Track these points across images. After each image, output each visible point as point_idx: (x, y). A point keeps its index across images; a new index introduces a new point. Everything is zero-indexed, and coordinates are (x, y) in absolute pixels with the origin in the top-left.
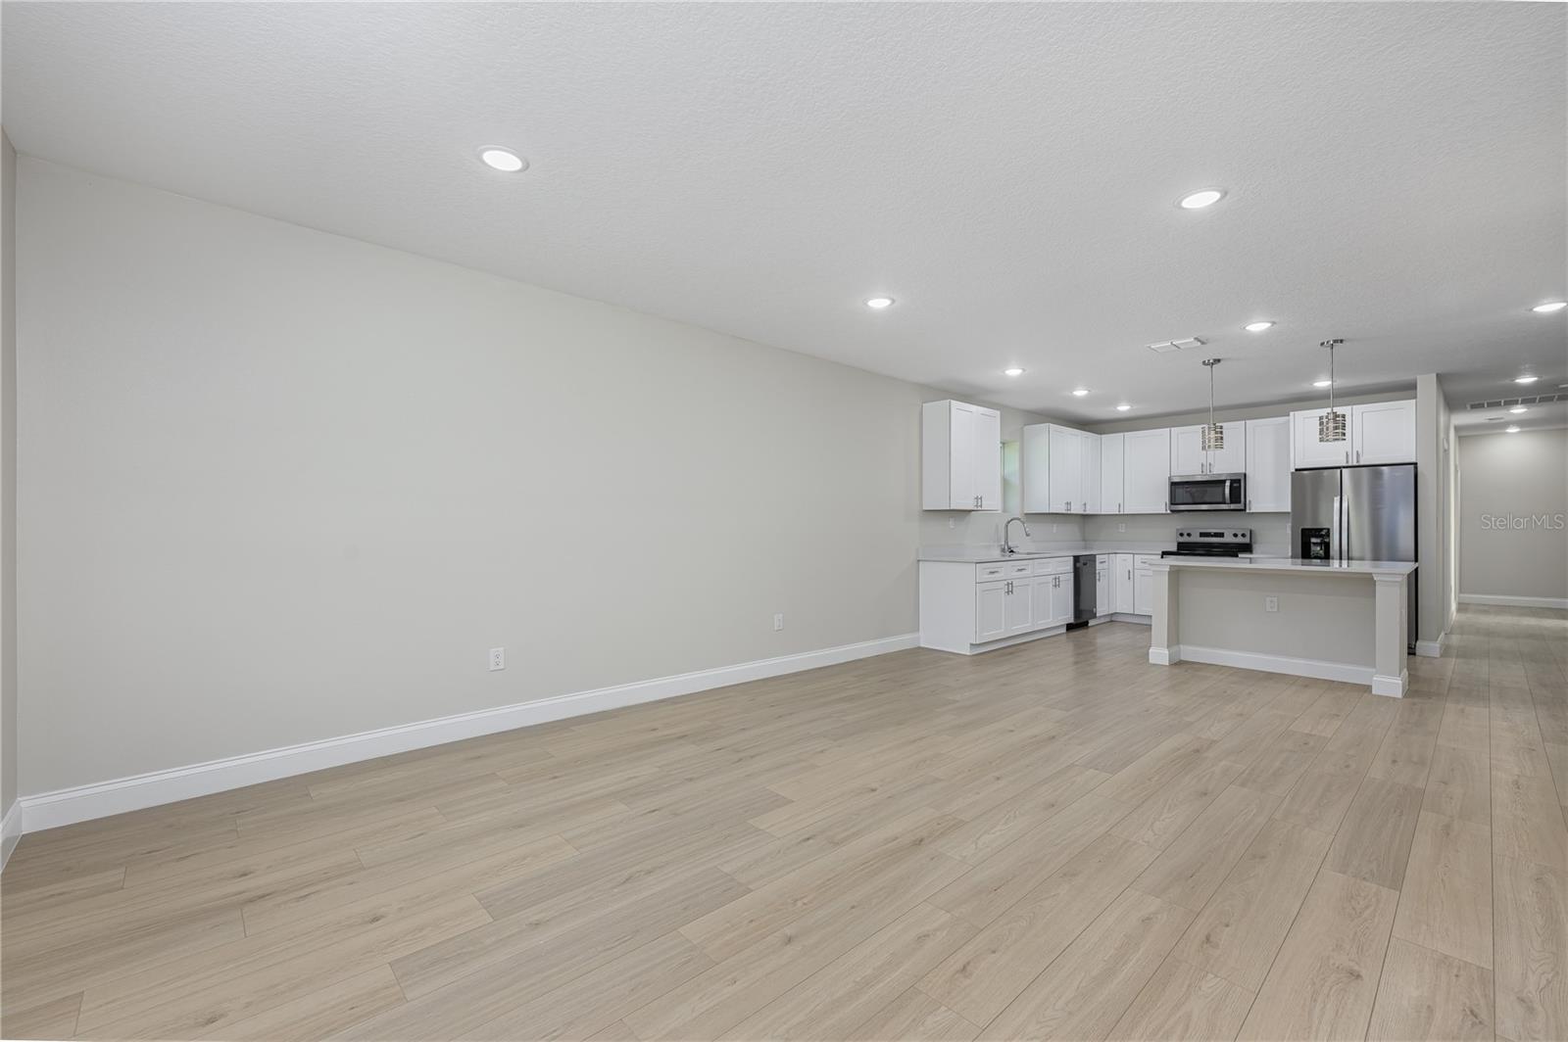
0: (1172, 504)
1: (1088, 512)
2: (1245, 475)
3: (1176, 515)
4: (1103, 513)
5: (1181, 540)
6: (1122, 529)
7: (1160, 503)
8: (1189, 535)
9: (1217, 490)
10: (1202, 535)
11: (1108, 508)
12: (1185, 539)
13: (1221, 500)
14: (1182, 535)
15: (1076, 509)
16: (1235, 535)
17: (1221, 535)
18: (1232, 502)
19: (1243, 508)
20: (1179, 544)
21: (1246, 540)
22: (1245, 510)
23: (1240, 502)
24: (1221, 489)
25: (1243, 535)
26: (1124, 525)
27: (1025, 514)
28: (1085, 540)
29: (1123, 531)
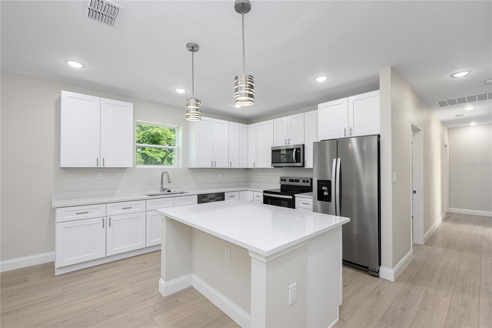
0: (273, 162)
1: (249, 168)
2: (304, 145)
7: (268, 163)
8: (284, 180)
10: (290, 180)
12: (284, 183)
13: (292, 161)
14: (282, 180)
16: (304, 181)
17: (298, 181)
18: (297, 162)
19: (302, 165)
20: (282, 186)
21: (309, 184)
22: (304, 166)
23: (301, 162)
25: (307, 182)
26: (262, 174)
27: (189, 168)
28: (247, 182)
29: (262, 177)
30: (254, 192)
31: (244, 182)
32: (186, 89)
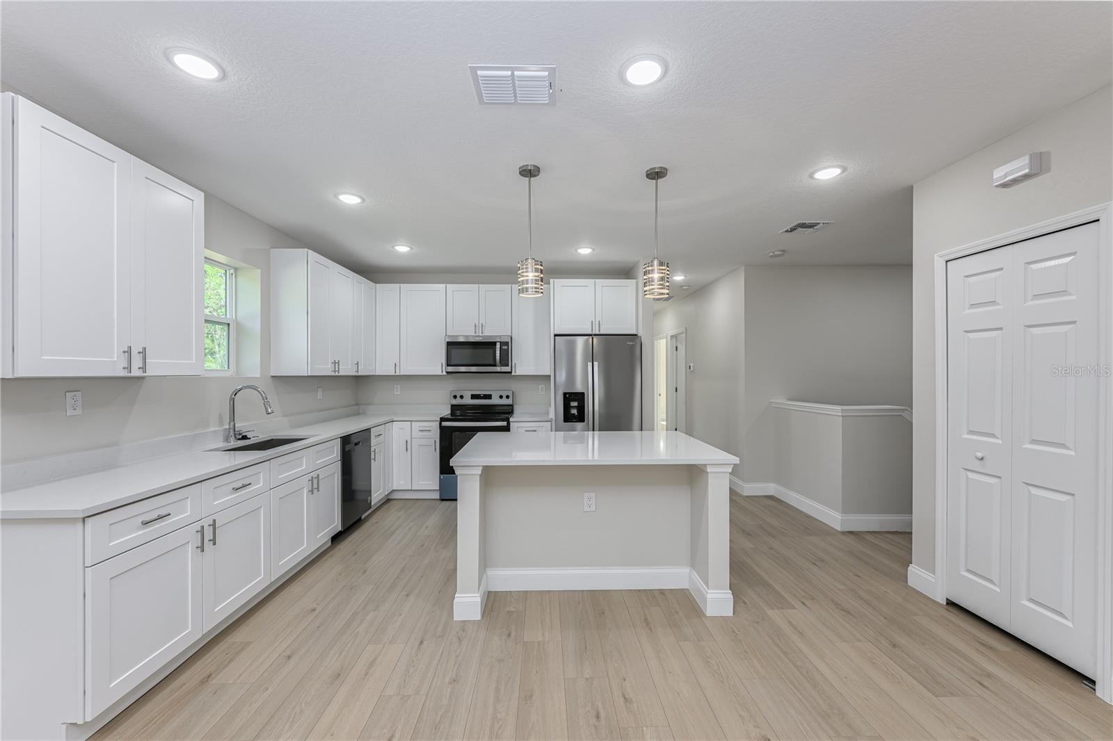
0: (448, 365)
1: (360, 373)
2: (512, 337)
3: (450, 376)
4: (377, 374)
5: (455, 402)
6: (397, 390)
7: (437, 366)
8: (462, 397)
9: (489, 351)
10: (474, 397)
11: (383, 367)
12: (458, 401)
13: (491, 363)
14: (455, 397)
15: (347, 370)
16: (501, 397)
17: (489, 397)
18: (502, 366)
19: (510, 371)
20: (452, 406)
21: (509, 402)
22: (511, 373)
23: (508, 366)
24: (491, 351)
25: (508, 397)
26: (399, 386)
27: (272, 376)
28: (357, 405)
29: (398, 393)
30: (413, 423)
31: (352, 406)
32: (363, 196)
